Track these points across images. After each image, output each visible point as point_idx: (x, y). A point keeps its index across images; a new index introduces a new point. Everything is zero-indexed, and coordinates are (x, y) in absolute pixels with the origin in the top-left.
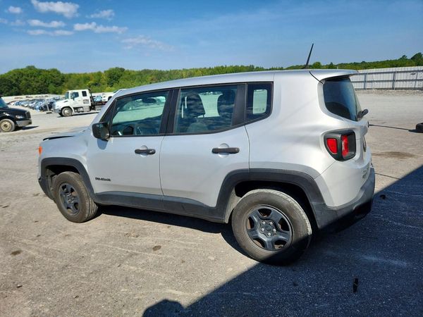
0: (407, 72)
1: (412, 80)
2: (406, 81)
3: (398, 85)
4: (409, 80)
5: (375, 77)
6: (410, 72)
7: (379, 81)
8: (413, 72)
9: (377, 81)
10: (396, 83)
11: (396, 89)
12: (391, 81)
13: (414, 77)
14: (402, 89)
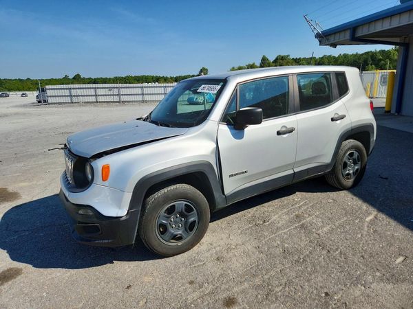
0: (105, 88)
1: (111, 95)
2: (106, 95)
3: (100, 99)
4: (108, 95)
5: (80, 93)
6: (107, 88)
7: (84, 96)
8: (110, 89)
9: (82, 96)
10: (98, 97)
11: (100, 102)
12: (94, 95)
13: (111, 93)
14: (104, 102)
